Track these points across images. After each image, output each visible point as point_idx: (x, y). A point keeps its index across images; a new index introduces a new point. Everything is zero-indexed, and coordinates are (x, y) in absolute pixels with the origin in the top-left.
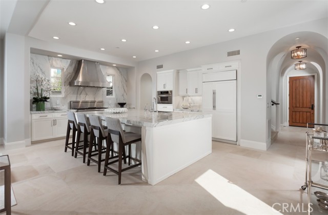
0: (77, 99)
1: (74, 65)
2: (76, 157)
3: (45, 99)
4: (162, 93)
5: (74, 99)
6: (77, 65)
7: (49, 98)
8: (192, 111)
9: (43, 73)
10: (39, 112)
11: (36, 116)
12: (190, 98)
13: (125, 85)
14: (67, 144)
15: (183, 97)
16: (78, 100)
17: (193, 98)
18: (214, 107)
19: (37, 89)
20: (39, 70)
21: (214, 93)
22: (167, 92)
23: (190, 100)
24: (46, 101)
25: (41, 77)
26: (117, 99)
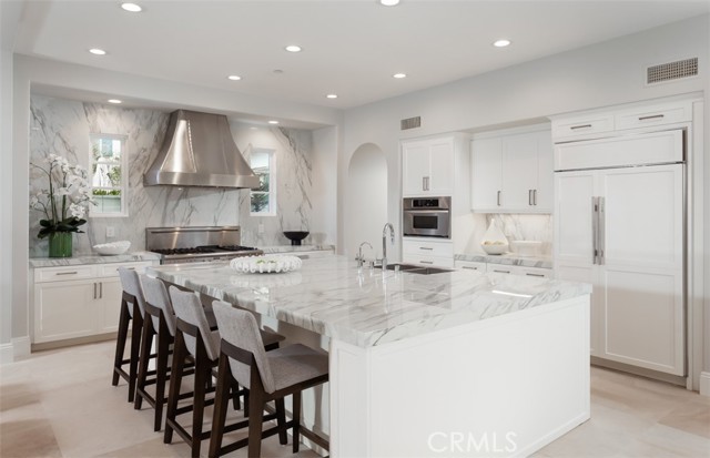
0: (164, 221)
1: (155, 127)
2: (138, 407)
3: (74, 224)
4: (418, 203)
5: (156, 223)
6: (164, 126)
7: (83, 222)
8: (516, 263)
9: (70, 151)
10: (54, 261)
11: (47, 273)
12: (509, 220)
13: (306, 181)
14: (119, 362)
15: (488, 217)
16: (167, 226)
17: (522, 219)
18: (597, 254)
19: (51, 196)
20: (58, 142)
21: (596, 208)
22: (434, 203)
23: (510, 227)
24: (75, 230)
25: (60, 163)
26: (281, 221)
